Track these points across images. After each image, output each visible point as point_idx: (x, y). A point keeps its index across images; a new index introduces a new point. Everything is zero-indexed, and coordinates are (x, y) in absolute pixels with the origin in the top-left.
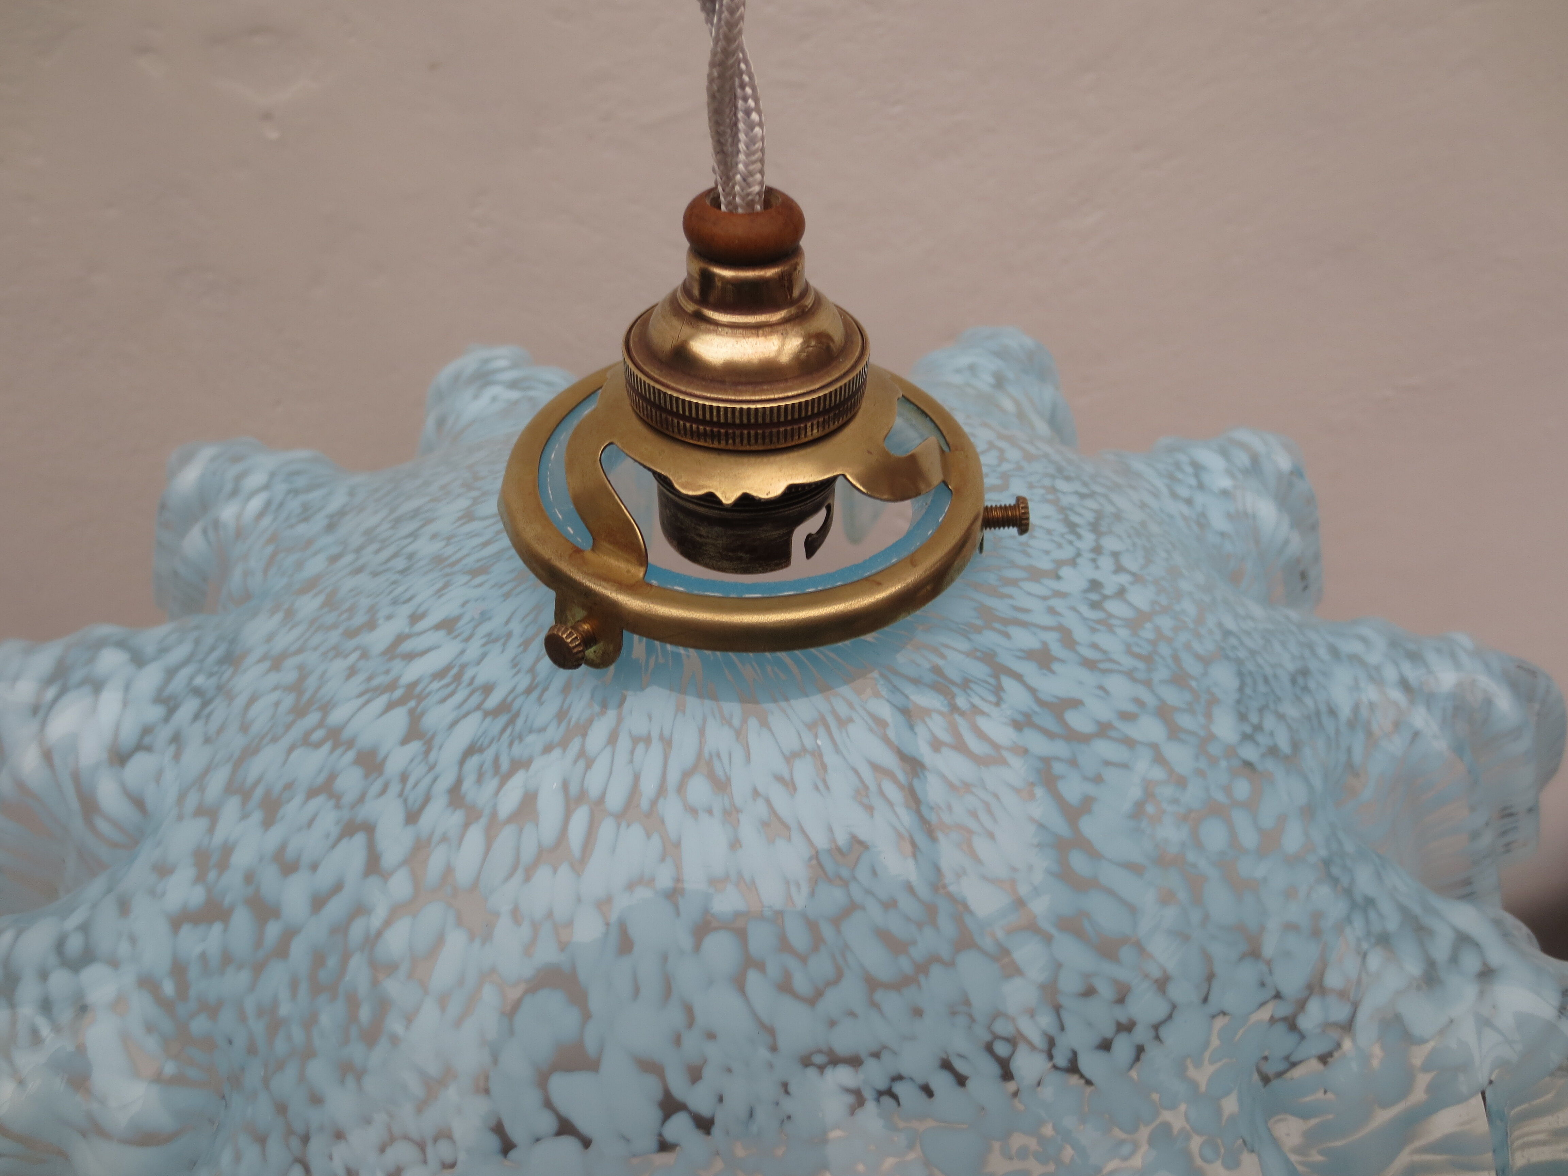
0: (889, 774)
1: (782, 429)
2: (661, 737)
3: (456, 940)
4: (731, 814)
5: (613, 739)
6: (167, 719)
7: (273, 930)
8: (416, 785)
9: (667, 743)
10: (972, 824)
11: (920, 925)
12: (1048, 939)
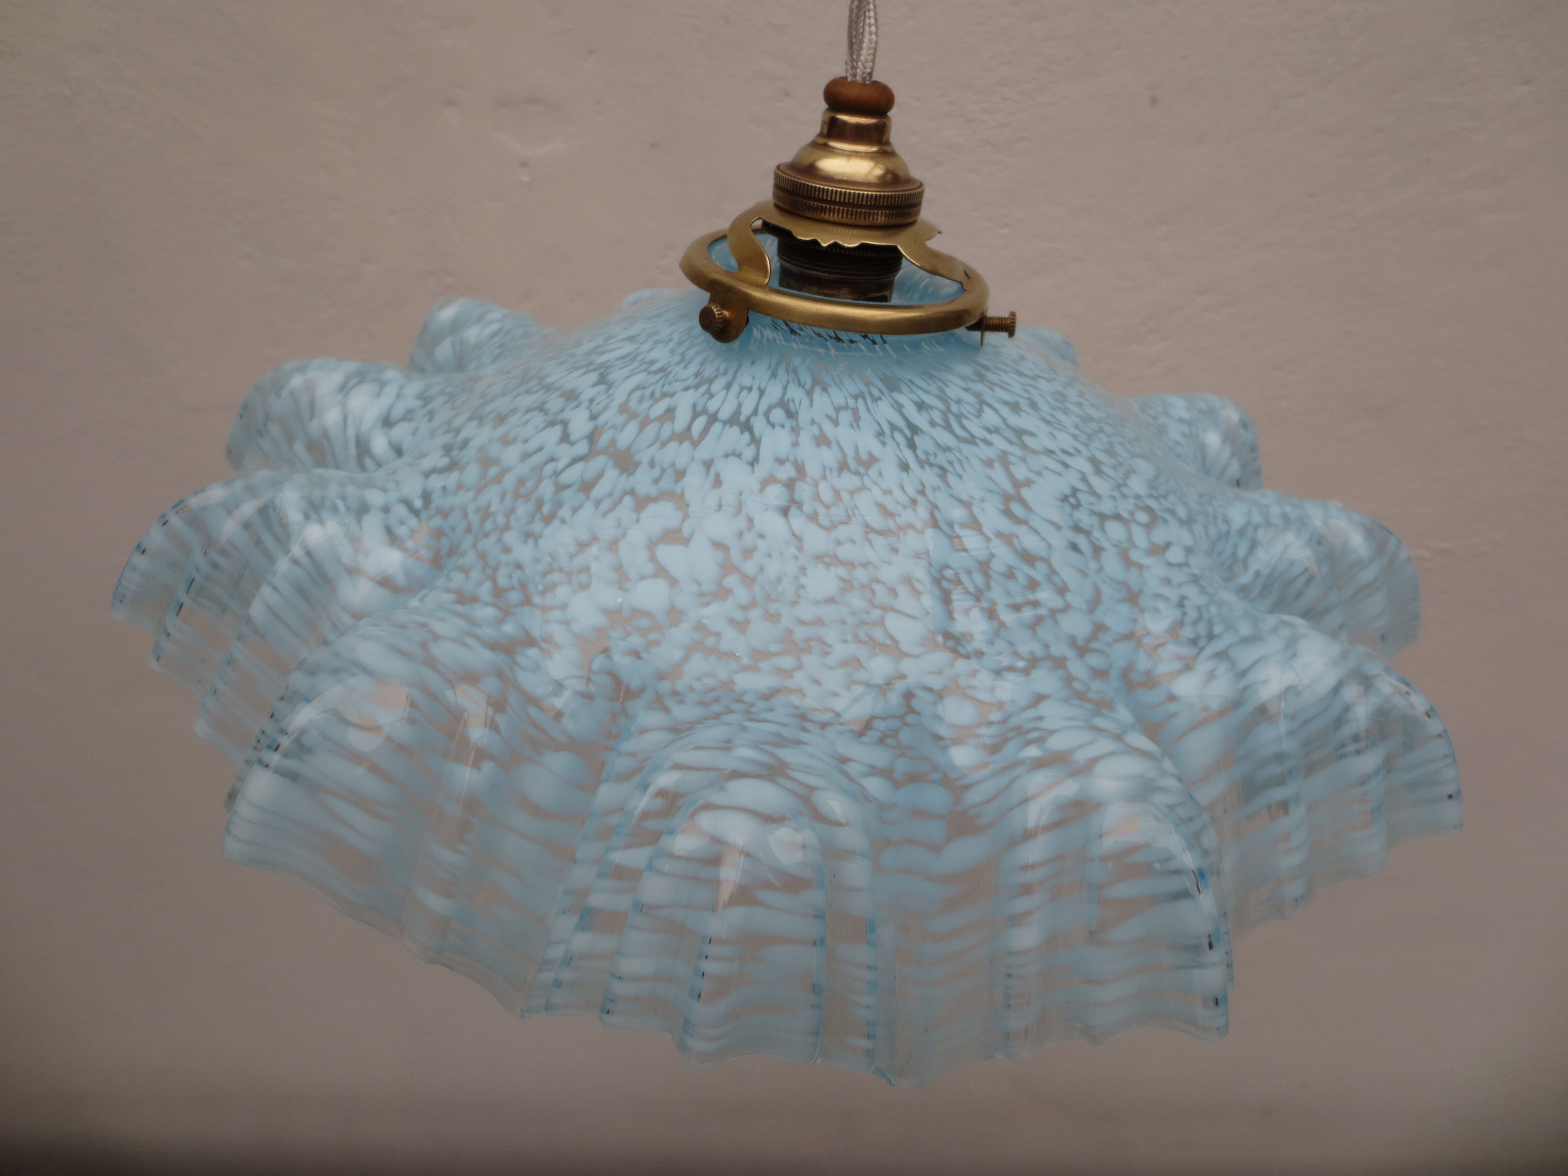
0: (901, 431)
1: (863, 211)
2: (759, 388)
3: (612, 474)
4: (796, 431)
5: (728, 386)
6: (424, 406)
7: (493, 471)
8: (599, 403)
9: (762, 392)
10: (948, 467)
11: (905, 507)
12: (988, 539)
